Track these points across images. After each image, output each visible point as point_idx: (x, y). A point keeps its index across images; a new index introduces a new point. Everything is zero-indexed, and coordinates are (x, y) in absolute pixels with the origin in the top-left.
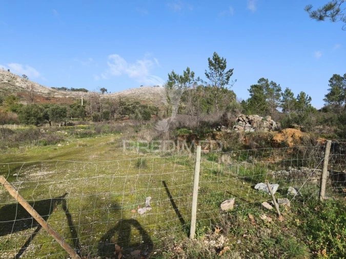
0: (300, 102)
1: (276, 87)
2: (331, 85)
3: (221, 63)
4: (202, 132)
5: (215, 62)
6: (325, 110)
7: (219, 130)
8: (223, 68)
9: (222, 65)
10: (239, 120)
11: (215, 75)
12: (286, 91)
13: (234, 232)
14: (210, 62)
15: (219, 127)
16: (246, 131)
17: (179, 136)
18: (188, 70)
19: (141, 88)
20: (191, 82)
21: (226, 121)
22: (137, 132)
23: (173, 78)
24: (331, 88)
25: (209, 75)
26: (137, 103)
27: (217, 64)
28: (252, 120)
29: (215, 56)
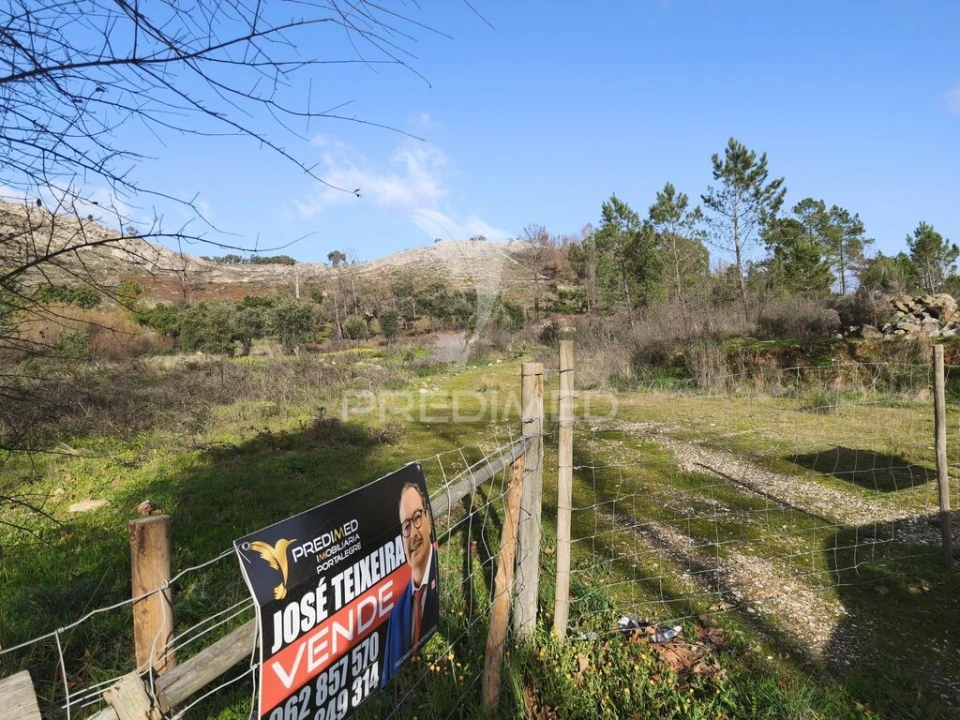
1: (847, 221)
7: (857, 336)
9: (754, 169)
10: (896, 310)
11: (736, 198)
14: (718, 167)
15: (853, 328)
18: (670, 191)
19: (435, 245)
23: (615, 214)
25: (717, 199)
28: (940, 308)
29: (733, 148)
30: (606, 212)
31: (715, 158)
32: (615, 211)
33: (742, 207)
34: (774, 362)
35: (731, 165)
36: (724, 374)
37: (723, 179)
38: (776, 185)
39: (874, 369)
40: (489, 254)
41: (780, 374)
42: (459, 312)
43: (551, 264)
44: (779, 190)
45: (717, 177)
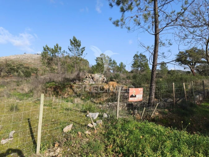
0: (121, 67)
2: (134, 59)
3: (78, 43)
4: (64, 85)
5: (74, 42)
6: (132, 72)
7: (75, 83)
8: (79, 46)
9: (78, 44)
10: (87, 77)
11: (74, 50)
12: (113, 61)
13: (67, 144)
14: (71, 42)
15: (75, 81)
16: (90, 83)
17: (48, 87)
18: (57, 45)
19: (24, 54)
20: (59, 53)
21: (79, 77)
22: (18, 85)
23: (47, 50)
24: (134, 61)
25: (71, 49)
26: (21, 65)
27: (75, 43)
29: (74, 38)
30: (44, 49)
31: (70, 40)
33: (76, 52)
38: (84, 48)
39: (74, 92)
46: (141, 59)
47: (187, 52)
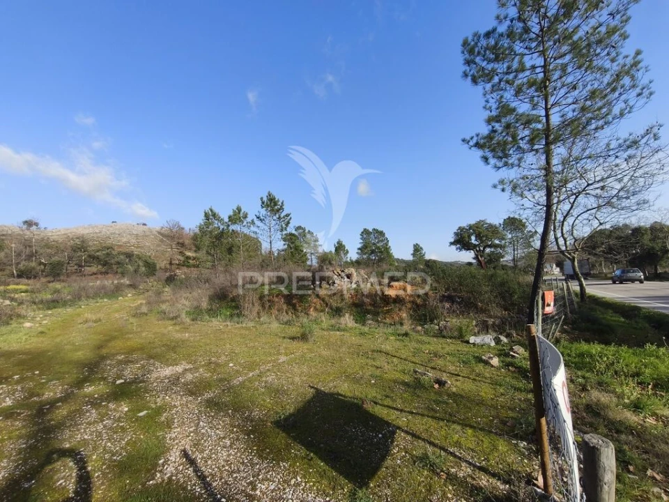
1: (313, 237)
2: (361, 239)
3: (278, 205)
5: (271, 203)
8: (280, 210)
17: (269, 295)
18: (239, 209)
24: (362, 241)
25: (262, 218)
27: (273, 205)
28: (350, 275)
29: (270, 195)
30: (206, 215)
31: (262, 199)
32: (210, 216)
33: (274, 222)
34: (283, 300)
35: (269, 203)
36: (257, 307)
37: (265, 209)
38: (288, 215)
39: (327, 304)
40: (148, 233)
41: (285, 307)
42: (118, 263)
43: (181, 241)
44: (289, 218)
45: (263, 207)
46: (375, 238)
47: (471, 227)
